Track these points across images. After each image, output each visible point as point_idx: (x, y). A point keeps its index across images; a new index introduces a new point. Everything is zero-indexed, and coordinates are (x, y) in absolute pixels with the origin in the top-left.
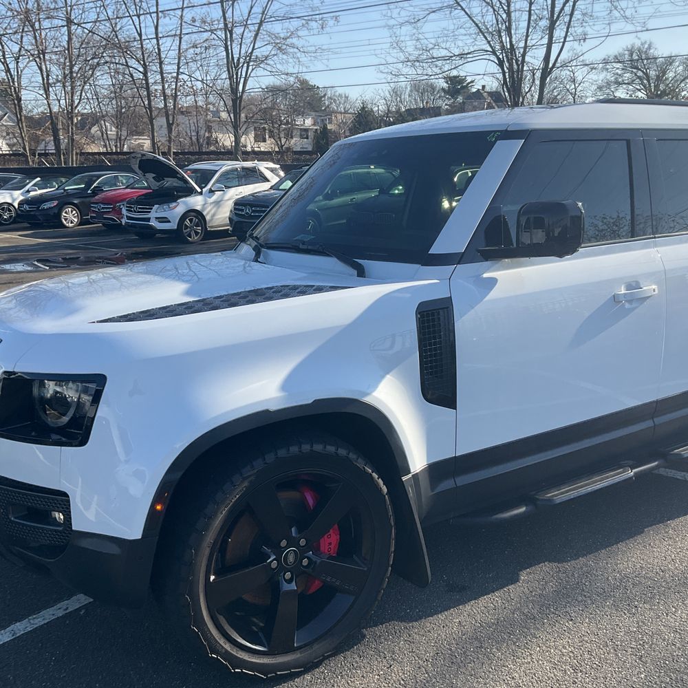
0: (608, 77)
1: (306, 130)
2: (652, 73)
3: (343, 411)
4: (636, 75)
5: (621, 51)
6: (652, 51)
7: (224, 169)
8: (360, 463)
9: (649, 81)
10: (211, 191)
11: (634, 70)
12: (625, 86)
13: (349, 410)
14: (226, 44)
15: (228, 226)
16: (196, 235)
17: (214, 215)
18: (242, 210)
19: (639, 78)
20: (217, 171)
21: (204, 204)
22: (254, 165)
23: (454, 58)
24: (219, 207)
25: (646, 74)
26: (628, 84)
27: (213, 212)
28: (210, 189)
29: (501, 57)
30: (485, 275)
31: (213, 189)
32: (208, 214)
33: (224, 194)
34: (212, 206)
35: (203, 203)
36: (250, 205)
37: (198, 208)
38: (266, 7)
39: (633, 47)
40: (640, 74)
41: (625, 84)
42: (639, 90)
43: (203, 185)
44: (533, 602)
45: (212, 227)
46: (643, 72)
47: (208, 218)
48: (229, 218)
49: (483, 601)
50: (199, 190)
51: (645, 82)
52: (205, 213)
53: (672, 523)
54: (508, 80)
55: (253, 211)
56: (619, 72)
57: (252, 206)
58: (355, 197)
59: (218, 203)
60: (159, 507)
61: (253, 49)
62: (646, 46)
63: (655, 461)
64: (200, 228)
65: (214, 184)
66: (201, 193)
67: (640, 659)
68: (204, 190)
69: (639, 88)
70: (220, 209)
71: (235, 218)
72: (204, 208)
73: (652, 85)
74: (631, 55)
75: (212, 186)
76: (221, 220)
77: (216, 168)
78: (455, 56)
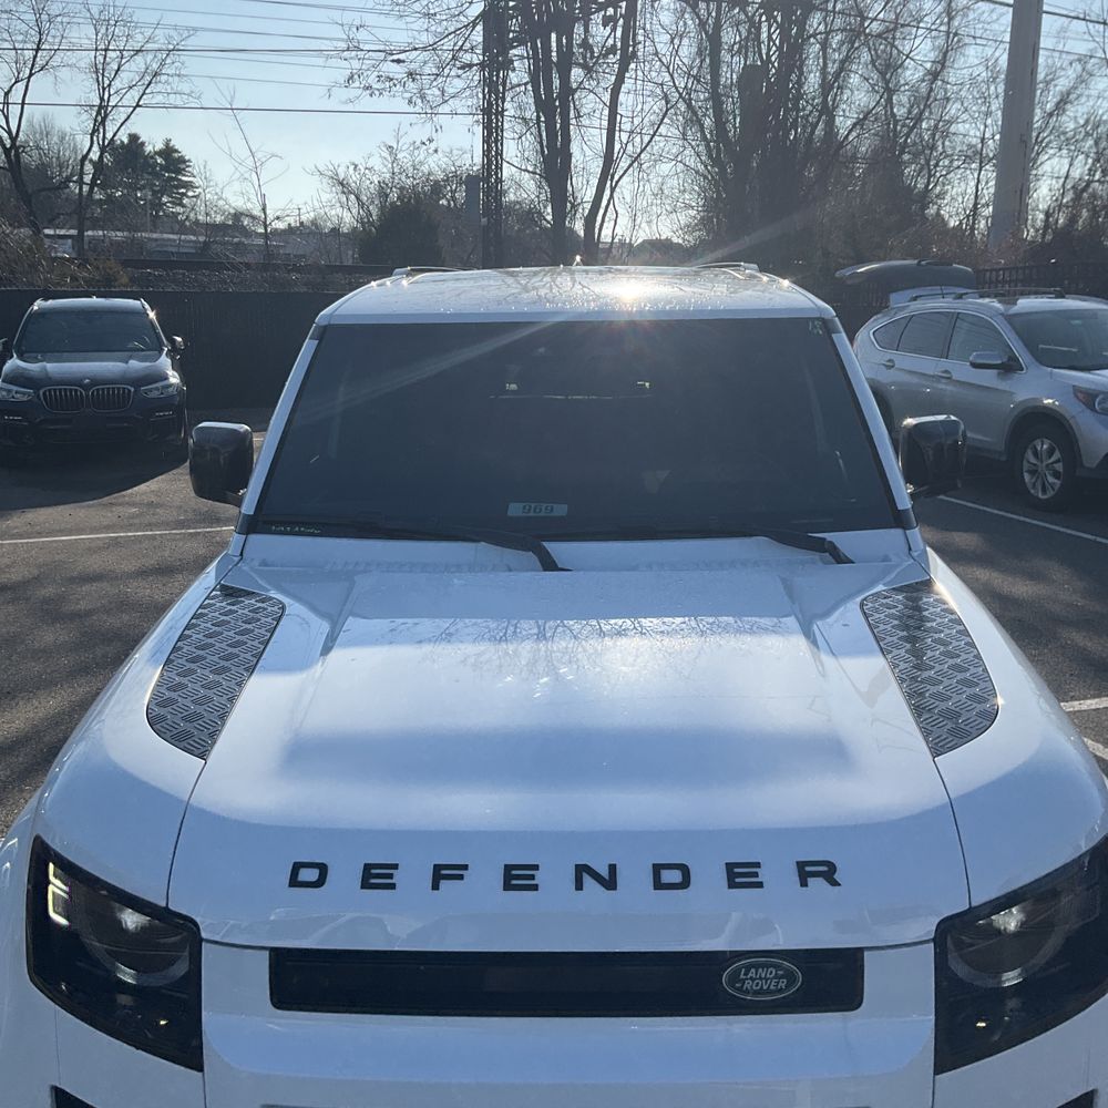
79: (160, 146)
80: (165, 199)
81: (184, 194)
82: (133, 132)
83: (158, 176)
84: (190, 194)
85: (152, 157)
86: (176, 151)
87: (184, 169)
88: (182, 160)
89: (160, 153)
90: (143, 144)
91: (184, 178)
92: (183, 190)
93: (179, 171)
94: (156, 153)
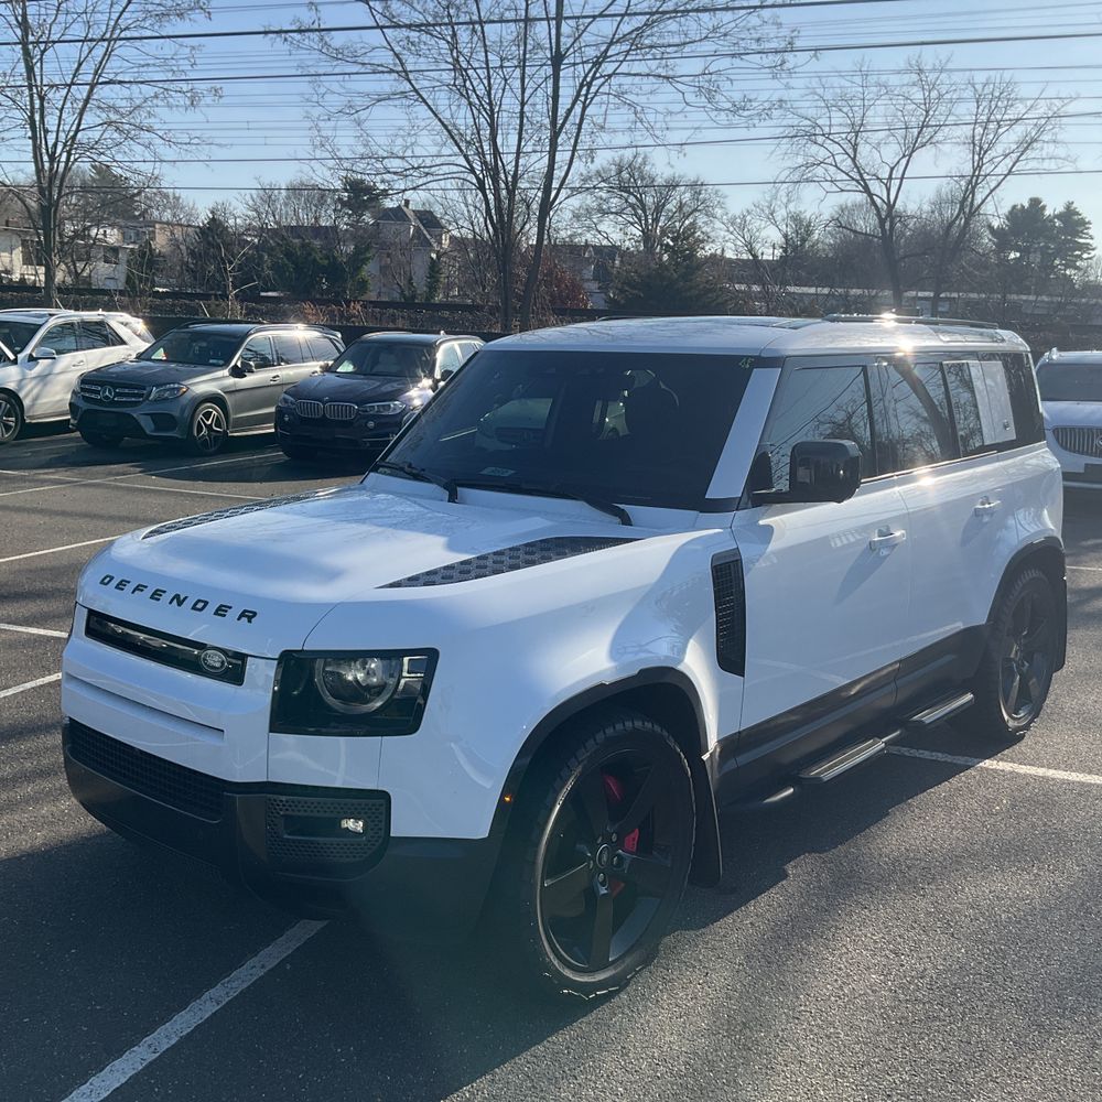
0: (588, 202)
1: (115, 250)
2: (649, 200)
3: (662, 681)
4: (627, 201)
5: (605, 164)
6: (647, 168)
7: (52, 322)
8: (672, 743)
9: (644, 211)
10: (31, 359)
11: (625, 195)
12: (612, 217)
13: (667, 679)
14: (31, 118)
15: (66, 414)
16: (7, 431)
17: (36, 399)
18: (98, 392)
19: (632, 205)
20: (40, 326)
21: (21, 380)
22: (101, 317)
23: (411, 171)
24: (45, 385)
25: (641, 201)
26: (616, 213)
27: (35, 391)
28: (31, 355)
29: (481, 176)
30: (761, 522)
31: (34, 355)
32: (26, 396)
33: (53, 364)
34: (34, 383)
35: (19, 378)
36: (112, 384)
37: (11, 386)
38: (101, 63)
39: (621, 160)
40: (632, 200)
41: (612, 213)
42: (632, 224)
43: (18, 349)
44: (814, 894)
45: (31, 417)
46: (636, 197)
47: (26, 403)
48: (70, 404)
49: (763, 899)
50: (12, 357)
51: (640, 212)
52: (21, 395)
53: (914, 802)
54: (493, 211)
55: (117, 394)
56: (604, 195)
57: (114, 385)
58: (279, 373)
59: (43, 378)
60: (507, 799)
61: (77, 131)
62: (640, 160)
63: (896, 731)
64: (13, 419)
65: (36, 347)
66: (15, 362)
67: (953, 936)
68: (20, 356)
69: (631, 220)
70: (48, 388)
71: (84, 406)
72: (21, 388)
73: (650, 217)
74: (620, 172)
75: (33, 350)
76: (48, 406)
77: (39, 321)
78: (413, 168)
79: (1060, 209)
80: (1057, 262)
81: (1080, 257)
82: (1035, 196)
83: (1053, 239)
84: (1085, 256)
85: (1051, 221)
86: (1078, 214)
87: (1082, 232)
88: (1084, 223)
89: (1059, 217)
90: (1044, 208)
91: (1081, 241)
92: (1077, 253)
93: (1077, 234)
94: (1056, 216)
